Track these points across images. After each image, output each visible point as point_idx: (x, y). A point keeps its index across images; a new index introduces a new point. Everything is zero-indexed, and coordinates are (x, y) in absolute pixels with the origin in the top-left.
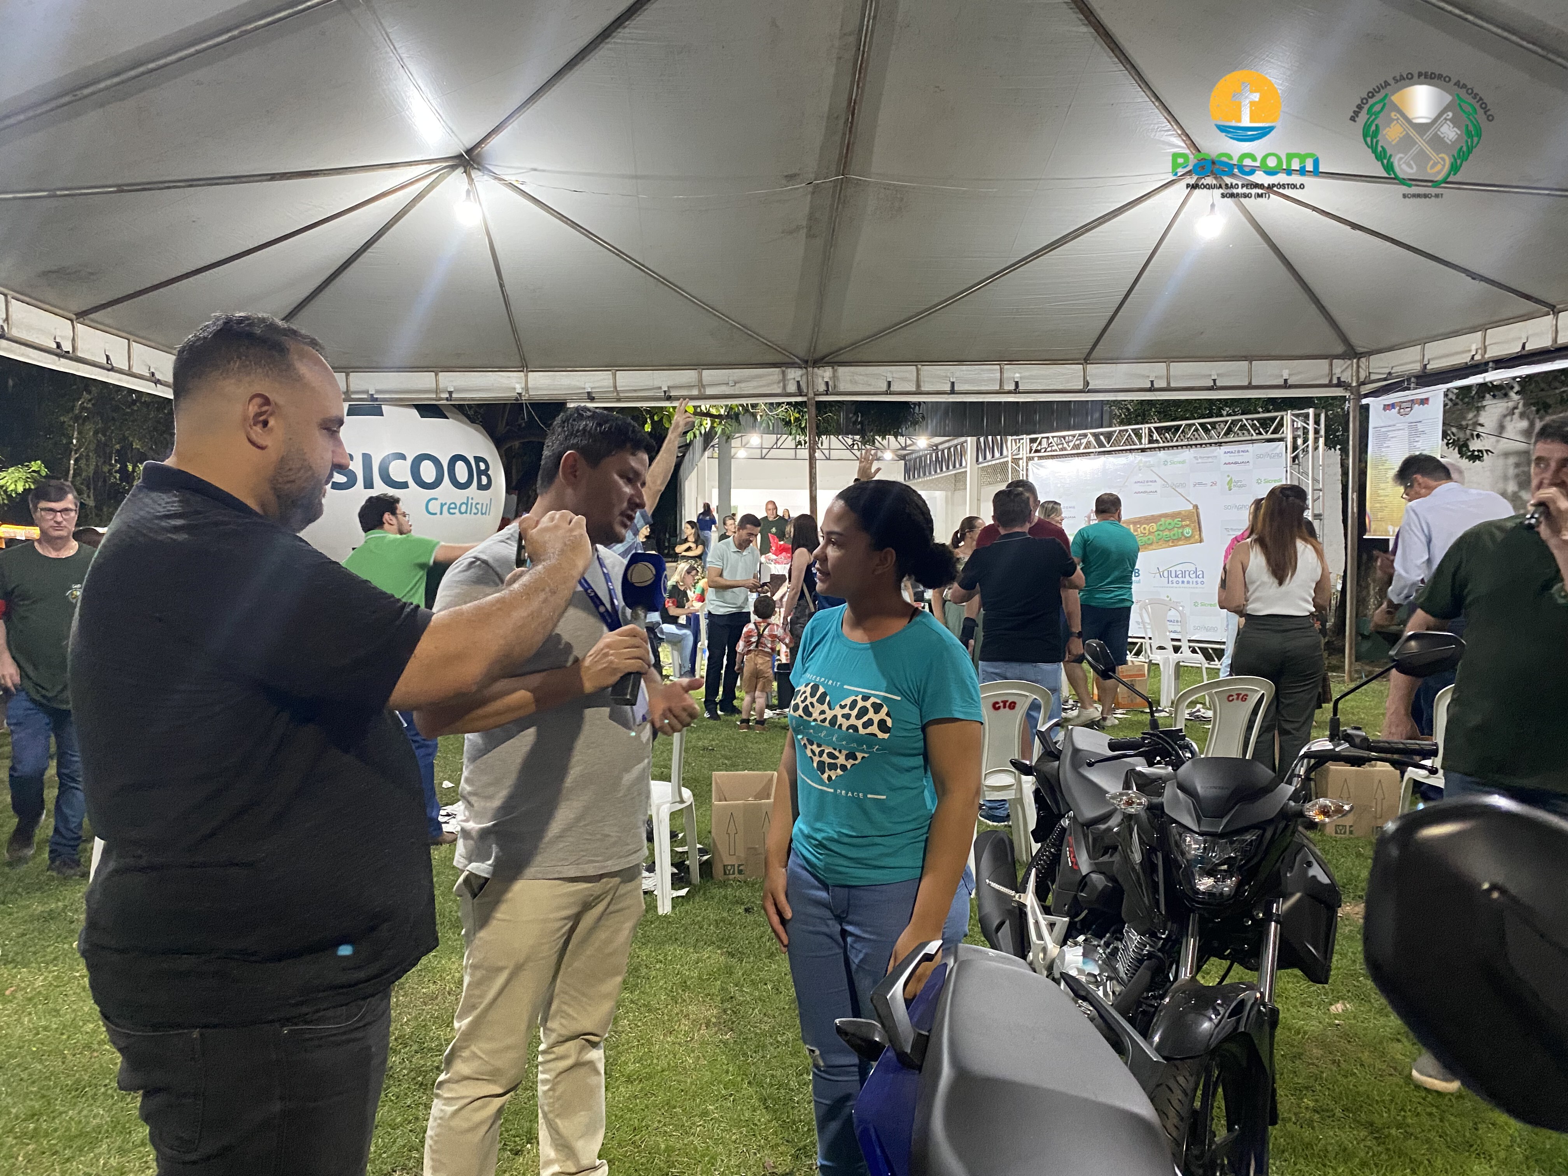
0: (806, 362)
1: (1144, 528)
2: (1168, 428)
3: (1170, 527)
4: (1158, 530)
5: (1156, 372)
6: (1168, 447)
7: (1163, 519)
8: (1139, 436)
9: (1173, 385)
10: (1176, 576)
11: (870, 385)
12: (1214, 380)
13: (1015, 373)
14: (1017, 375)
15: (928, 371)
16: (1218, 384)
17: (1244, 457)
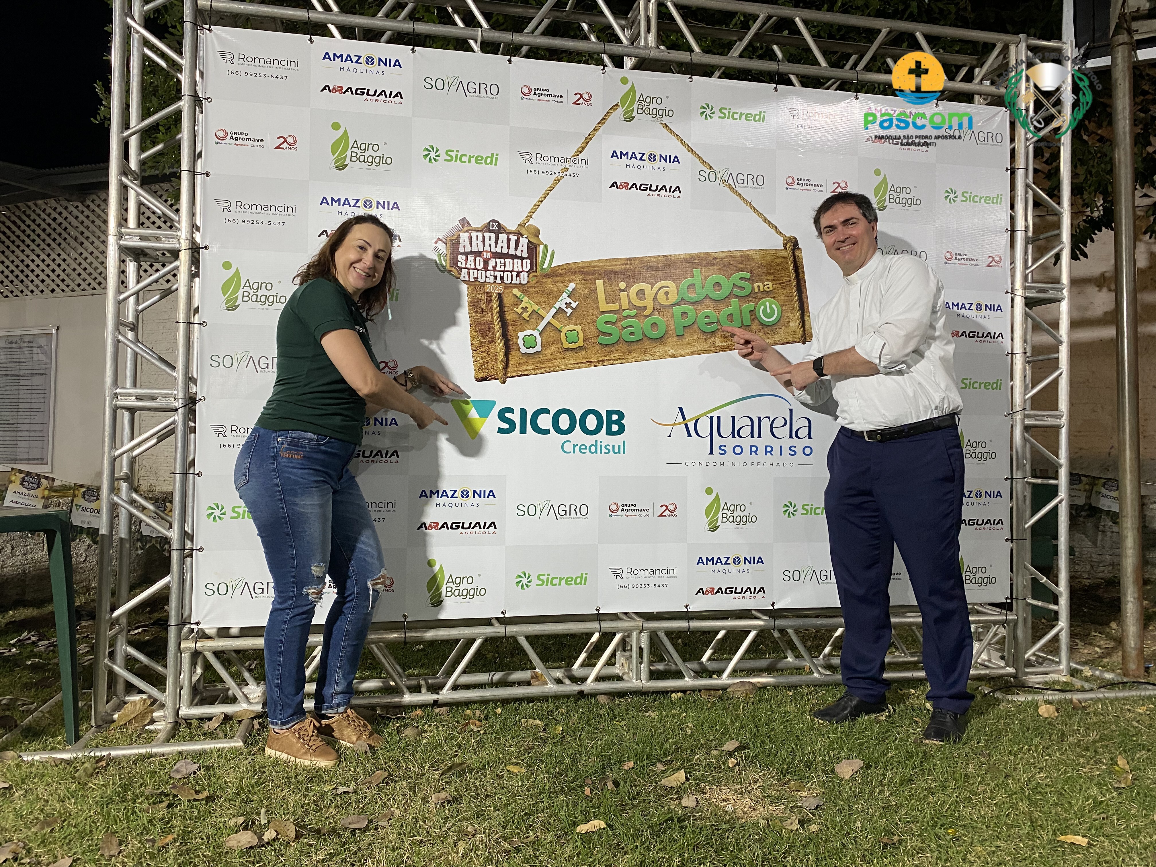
1: (641, 294)
3: (718, 294)
4: (682, 301)
7: (696, 271)
10: (735, 433)
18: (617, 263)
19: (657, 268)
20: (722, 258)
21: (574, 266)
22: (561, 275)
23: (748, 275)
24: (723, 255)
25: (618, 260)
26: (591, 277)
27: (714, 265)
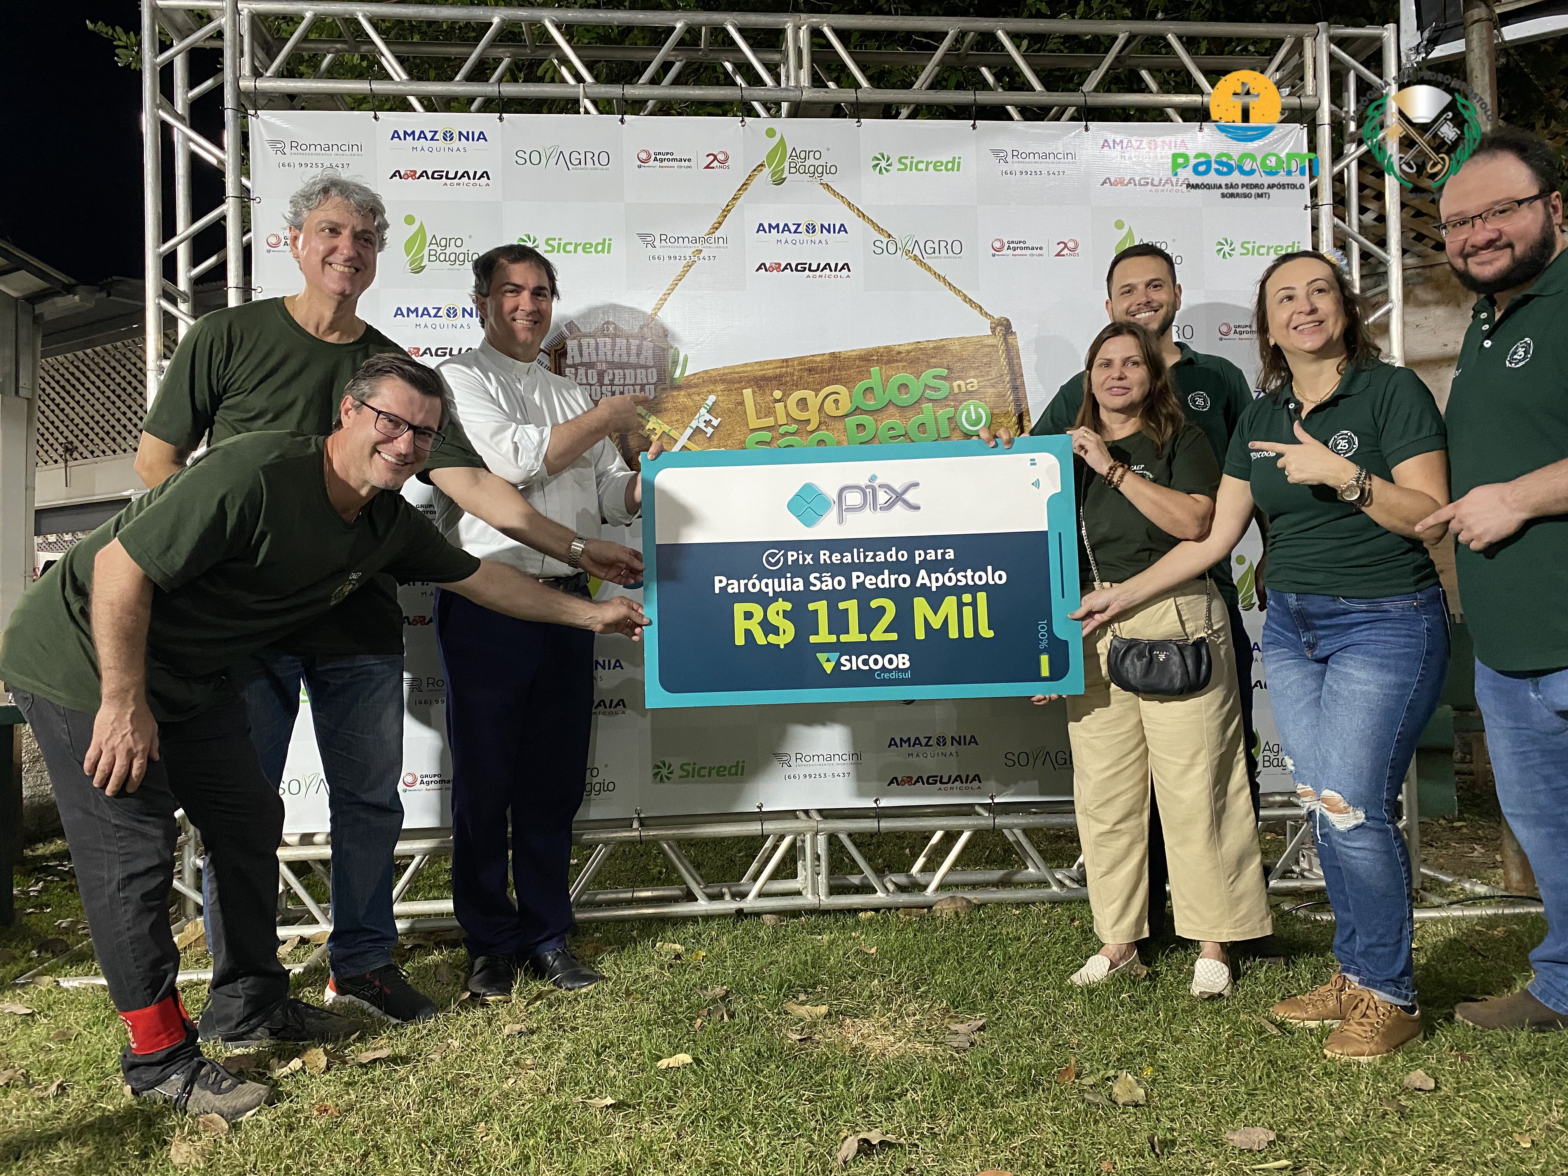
1: (803, 403)
3: (905, 399)
4: (857, 410)
7: (875, 370)
18: (769, 366)
19: (823, 371)
20: (908, 352)
21: (714, 373)
22: (697, 385)
23: (945, 372)
24: (910, 348)
25: (771, 362)
26: (736, 386)
27: (897, 361)
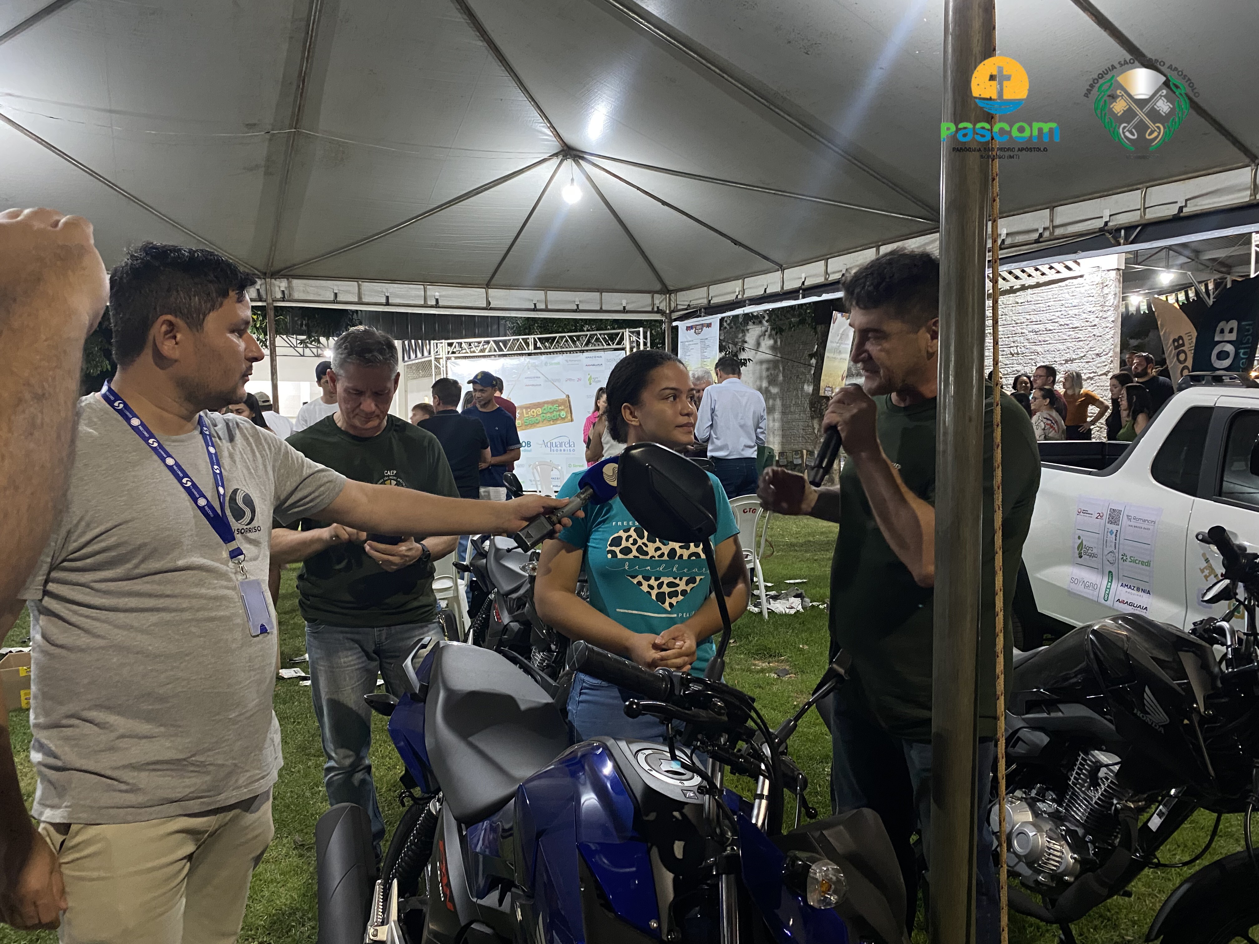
0: (265, 274)
1: (533, 412)
2: (547, 339)
3: (551, 411)
5: (537, 296)
6: (547, 353)
7: (546, 405)
8: (527, 344)
9: (549, 307)
10: (556, 446)
11: (320, 295)
12: (578, 305)
13: (435, 292)
14: (437, 294)
15: (367, 286)
16: (580, 308)
17: (599, 361)
23: (557, 405)
27: (550, 403)
